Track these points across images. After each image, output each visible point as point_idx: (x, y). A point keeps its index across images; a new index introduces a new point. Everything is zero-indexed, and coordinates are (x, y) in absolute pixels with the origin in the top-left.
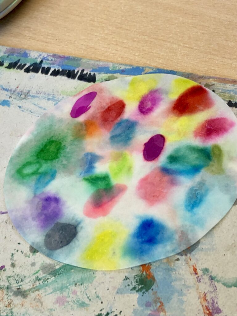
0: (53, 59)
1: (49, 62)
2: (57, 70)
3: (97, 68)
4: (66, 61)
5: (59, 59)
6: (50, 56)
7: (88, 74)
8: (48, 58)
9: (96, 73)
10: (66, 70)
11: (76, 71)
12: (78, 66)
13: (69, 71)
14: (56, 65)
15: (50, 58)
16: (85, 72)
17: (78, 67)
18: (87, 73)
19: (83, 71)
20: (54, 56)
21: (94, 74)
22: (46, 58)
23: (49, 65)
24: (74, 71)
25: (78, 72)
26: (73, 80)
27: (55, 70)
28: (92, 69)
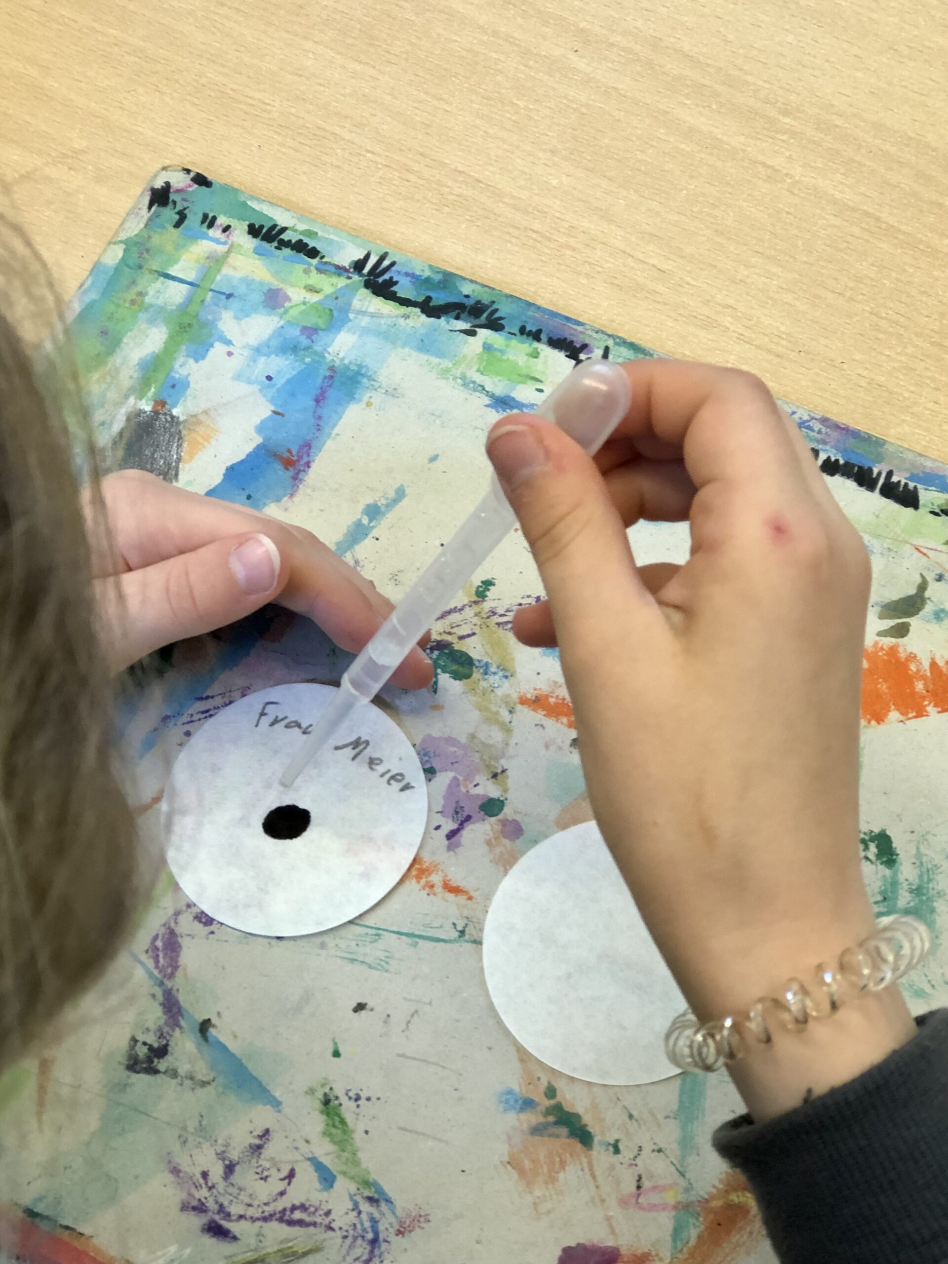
0: (824, 430)
1: (814, 436)
2: (833, 459)
3: (921, 475)
4: (852, 440)
5: (835, 431)
6: (816, 419)
7: (903, 483)
8: (811, 424)
9: (919, 486)
10: (853, 465)
11: (875, 471)
12: (880, 459)
13: (860, 468)
14: (832, 447)
15: (817, 426)
16: (895, 479)
17: (879, 462)
18: (899, 482)
19: (890, 474)
20: (824, 421)
21: (915, 487)
22: (806, 424)
23: (816, 444)
24: (870, 470)
25: (879, 474)
26: (869, 493)
27: (829, 458)
28: (911, 473)
